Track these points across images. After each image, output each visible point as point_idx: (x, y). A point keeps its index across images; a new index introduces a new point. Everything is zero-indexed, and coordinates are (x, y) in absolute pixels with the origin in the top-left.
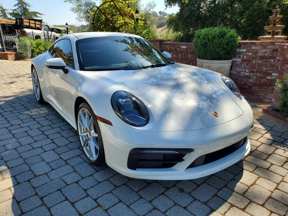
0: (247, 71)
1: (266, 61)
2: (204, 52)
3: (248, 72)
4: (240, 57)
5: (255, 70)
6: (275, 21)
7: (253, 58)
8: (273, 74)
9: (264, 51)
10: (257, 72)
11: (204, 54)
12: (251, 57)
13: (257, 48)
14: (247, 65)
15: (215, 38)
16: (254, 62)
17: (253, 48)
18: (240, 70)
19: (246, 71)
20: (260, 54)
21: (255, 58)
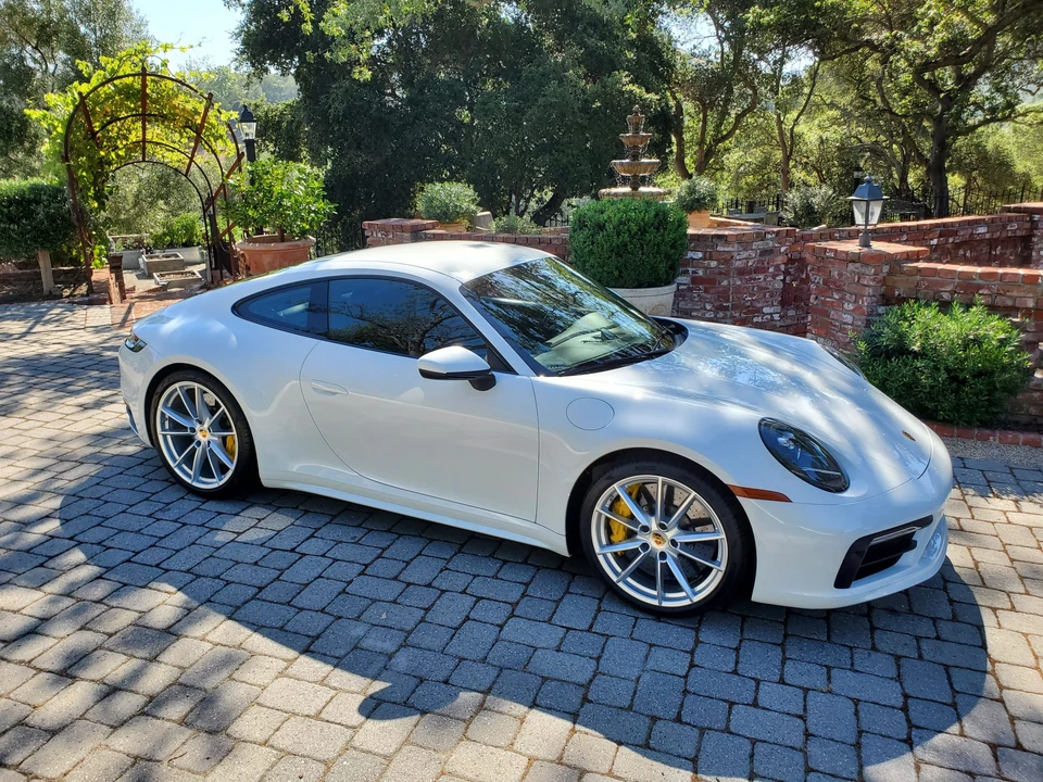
0: (708, 307)
1: (751, 279)
2: (617, 268)
3: (710, 310)
4: (686, 272)
5: (730, 304)
6: (636, 147)
7: (721, 273)
8: (766, 310)
9: (745, 255)
10: (734, 307)
11: (616, 273)
12: (717, 271)
13: (730, 249)
14: (706, 291)
15: (645, 231)
16: (725, 283)
17: (720, 249)
18: (690, 306)
19: (705, 309)
20: (738, 264)
21: (726, 274)
